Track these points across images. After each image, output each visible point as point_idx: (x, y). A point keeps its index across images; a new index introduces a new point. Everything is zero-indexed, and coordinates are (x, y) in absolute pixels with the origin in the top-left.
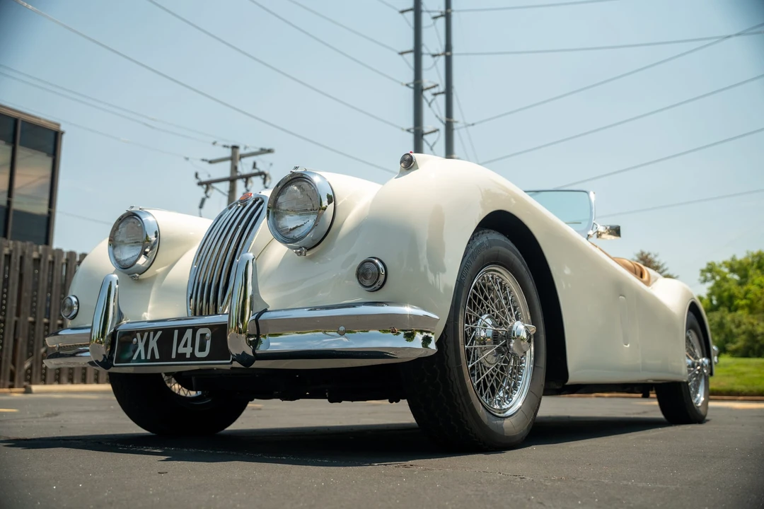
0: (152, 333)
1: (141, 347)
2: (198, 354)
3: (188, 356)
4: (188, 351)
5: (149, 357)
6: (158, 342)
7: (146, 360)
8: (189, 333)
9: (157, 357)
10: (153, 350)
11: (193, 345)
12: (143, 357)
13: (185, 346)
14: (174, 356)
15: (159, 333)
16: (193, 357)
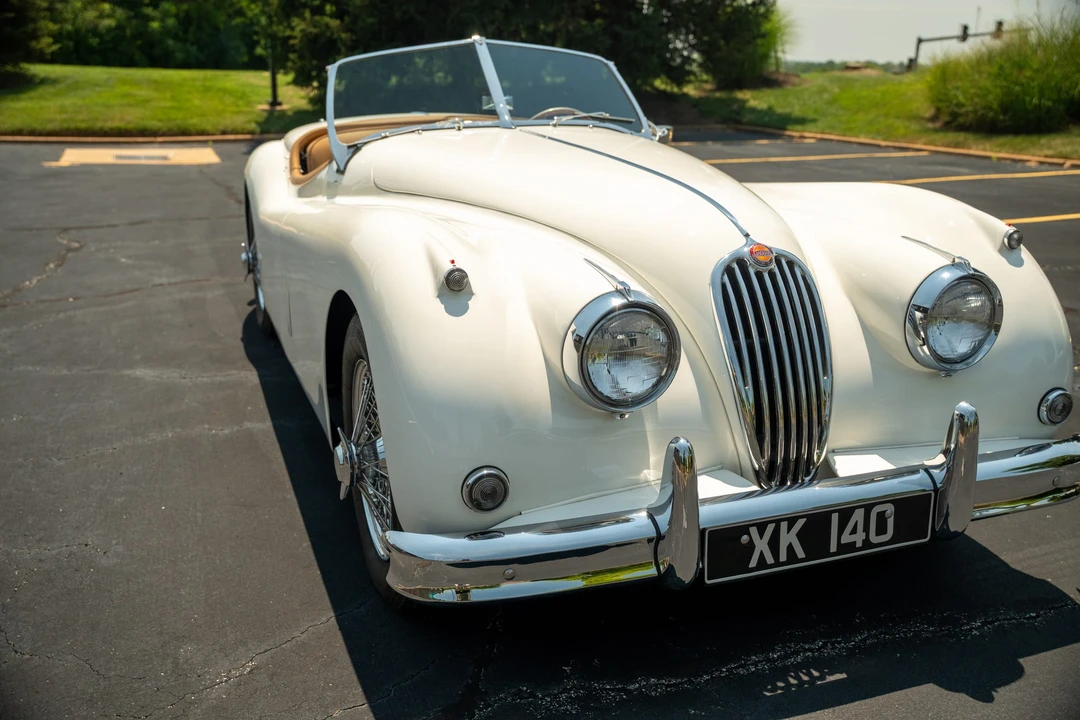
0: (784, 525)
1: (762, 545)
2: (874, 539)
3: (859, 544)
4: (859, 538)
5: (783, 557)
6: (799, 535)
7: (778, 563)
8: (858, 516)
9: (801, 554)
10: (790, 548)
11: (866, 529)
12: (770, 560)
13: (854, 531)
14: (833, 548)
15: (801, 523)
16: (867, 544)
